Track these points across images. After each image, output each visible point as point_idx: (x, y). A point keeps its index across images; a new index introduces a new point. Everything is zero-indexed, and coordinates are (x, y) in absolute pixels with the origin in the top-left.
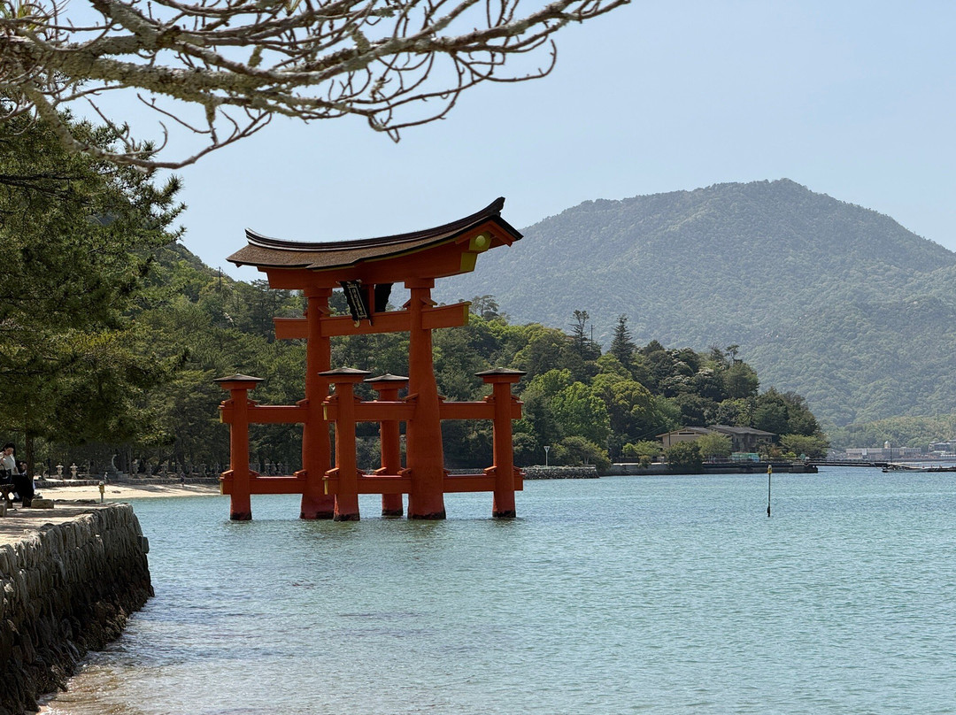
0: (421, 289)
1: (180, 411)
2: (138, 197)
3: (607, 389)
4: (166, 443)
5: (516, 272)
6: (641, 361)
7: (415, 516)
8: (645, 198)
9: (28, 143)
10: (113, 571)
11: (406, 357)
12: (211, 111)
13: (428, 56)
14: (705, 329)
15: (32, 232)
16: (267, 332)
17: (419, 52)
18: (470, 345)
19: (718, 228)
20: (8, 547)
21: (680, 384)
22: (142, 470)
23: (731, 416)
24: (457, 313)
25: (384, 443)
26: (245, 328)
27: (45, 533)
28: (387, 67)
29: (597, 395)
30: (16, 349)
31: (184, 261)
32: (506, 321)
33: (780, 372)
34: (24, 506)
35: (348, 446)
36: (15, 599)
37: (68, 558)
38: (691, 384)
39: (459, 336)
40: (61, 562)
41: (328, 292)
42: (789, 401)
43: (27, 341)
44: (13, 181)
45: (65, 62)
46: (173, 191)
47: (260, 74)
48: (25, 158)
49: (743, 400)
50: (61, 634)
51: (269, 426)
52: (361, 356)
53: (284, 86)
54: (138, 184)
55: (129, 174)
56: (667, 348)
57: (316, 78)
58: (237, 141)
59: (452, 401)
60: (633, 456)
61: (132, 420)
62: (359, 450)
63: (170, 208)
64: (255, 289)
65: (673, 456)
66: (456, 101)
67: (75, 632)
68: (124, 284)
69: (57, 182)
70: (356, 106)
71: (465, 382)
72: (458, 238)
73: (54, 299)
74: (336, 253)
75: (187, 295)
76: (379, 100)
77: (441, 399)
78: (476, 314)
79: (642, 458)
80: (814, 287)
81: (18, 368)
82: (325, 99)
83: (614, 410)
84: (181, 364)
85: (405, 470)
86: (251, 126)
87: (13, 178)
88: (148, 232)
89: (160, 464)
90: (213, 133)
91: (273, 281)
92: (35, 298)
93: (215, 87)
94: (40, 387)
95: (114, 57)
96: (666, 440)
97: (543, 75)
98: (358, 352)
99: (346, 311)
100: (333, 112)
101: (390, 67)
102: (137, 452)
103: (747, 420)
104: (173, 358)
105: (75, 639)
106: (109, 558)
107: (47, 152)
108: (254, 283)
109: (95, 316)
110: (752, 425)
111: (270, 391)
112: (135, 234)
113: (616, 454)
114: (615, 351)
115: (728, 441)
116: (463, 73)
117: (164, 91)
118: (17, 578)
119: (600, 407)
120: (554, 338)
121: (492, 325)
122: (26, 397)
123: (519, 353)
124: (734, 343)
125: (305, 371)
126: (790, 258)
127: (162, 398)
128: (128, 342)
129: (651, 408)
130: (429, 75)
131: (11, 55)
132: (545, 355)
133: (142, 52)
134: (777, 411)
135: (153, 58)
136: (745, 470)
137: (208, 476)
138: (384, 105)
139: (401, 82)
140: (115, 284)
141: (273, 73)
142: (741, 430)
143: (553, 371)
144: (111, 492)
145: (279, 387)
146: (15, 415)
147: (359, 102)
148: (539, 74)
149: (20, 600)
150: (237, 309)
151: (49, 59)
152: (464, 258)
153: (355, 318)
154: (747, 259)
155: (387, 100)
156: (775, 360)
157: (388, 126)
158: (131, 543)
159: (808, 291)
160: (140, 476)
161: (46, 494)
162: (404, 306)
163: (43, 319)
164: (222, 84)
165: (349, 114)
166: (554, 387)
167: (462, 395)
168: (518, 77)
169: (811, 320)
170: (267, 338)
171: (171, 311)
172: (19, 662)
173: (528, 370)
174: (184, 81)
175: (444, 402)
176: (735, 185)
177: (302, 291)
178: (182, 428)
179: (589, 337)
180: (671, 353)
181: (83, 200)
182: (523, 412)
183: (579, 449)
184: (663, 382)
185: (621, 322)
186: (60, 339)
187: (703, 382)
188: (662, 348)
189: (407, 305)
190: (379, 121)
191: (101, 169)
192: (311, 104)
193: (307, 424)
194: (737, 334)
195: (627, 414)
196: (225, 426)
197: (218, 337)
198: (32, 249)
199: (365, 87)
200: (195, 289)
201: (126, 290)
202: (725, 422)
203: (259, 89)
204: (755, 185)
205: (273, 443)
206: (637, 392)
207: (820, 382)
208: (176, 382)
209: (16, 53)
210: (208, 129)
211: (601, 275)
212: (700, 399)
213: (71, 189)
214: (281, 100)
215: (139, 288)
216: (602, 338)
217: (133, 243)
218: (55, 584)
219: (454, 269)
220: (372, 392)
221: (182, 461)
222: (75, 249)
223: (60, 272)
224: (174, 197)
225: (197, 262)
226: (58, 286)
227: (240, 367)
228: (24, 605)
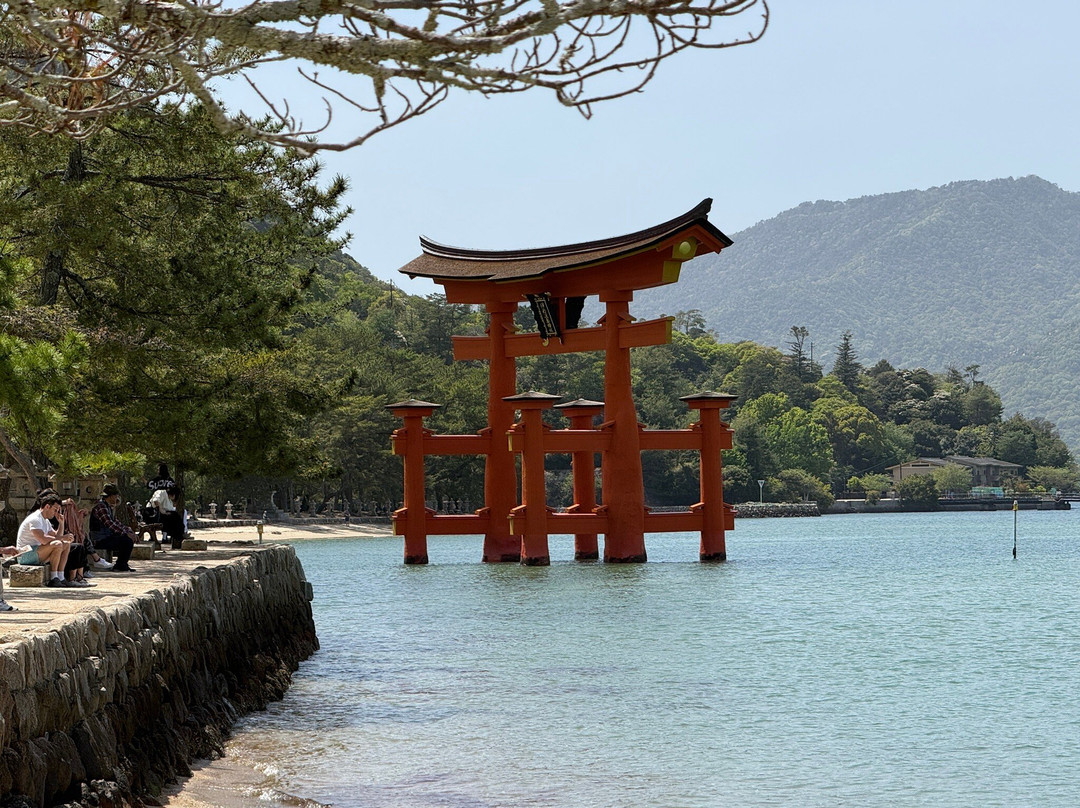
0: (618, 303)
1: (347, 442)
2: (300, 200)
3: (829, 415)
4: (332, 476)
5: (725, 283)
6: (867, 383)
7: (613, 559)
8: (871, 199)
9: (176, 140)
10: (274, 621)
11: (600, 380)
12: (380, 84)
13: (624, 19)
14: (941, 347)
15: (180, 239)
16: (444, 353)
17: (614, 14)
18: (673, 366)
19: (955, 232)
20: (156, 592)
21: (913, 410)
22: (305, 508)
23: (971, 445)
24: (659, 329)
25: (576, 476)
26: (419, 348)
27: (197, 578)
28: (577, 33)
29: (817, 422)
30: (164, 371)
31: (352, 272)
32: (715, 338)
33: (1027, 396)
34: (174, 548)
35: (536, 480)
36: (164, 651)
37: (223, 605)
38: (925, 409)
39: (660, 356)
40: (215, 610)
41: (513, 307)
42: (1037, 428)
43: (176, 361)
44: (160, 183)
45: (218, 31)
46: (339, 192)
47: (436, 40)
48: (173, 157)
49: (985, 427)
50: (216, 691)
51: (448, 459)
52: (550, 379)
53: (462, 55)
54: (299, 185)
55: (289, 174)
56: (897, 368)
57: (500, 43)
58: (409, 120)
59: (654, 429)
60: (859, 492)
61: (293, 450)
62: (549, 485)
63: (336, 211)
64: (431, 304)
65: (905, 492)
66: (655, 72)
67: (232, 688)
68: (284, 298)
69: (209, 183)
70: (543, 78)
71: (668, 408)
72: (660, 244)
73: (205, 315)
74: (522, 263)
75: (354, 310)
76: (568, 70)
77: (640, 427)
78: (680, 331)
79: (870, 493)
80: (1066, 299)
81: (166, 392)
82: (508, 70)
83: (838, 439)
84: (349, 387)
85: (600, 507)
86: (424, 104)
87: (159, 179)
88: (311, 239)
89: (325, 501)
90: (383, 111)
91: (451, 296)
92: (184, 314)
93: (385, 57)
94: (191, 413)
95: (270, 25)
96: (896, 473)
97: (754, 40)
98: (547, 374)
99: (533, 329)
100: (517, 85)
101: (581, 32)
102: (299, 488)
103: (989, 450)
104: (338, 382)
105: (232, 697)
106: (268, 606)
107: (198, 150)
108: (430, 298)
109: (251, 333)
110: (995, 455)
111: (448, 419)
112: (295, 242)
113: (840, 490)
114: (838, 373)
115: (967, 473)
116: (663, 40)
117: (329, 63)
118: (166, 627)
119: (821, 435)
120: (769, 358)
121: (698, 344)
122: (176, 425)
123: (730, 375)
124: (974, 363)
125: (487, 396)
126: (1038, 266)
127: (327, 428)
128: (289, 364)
129: (880, 436)
130: (625, 42)
131: (158, 23)
132: (758, 377)
133: (303, 18)
134: (1023, 439)
135: (315, 25)
136: (987, 507)
137: (379, 515)
138: (574, 76)
139: (594, 50)
140: (274, 297)
141: (450, 38)
142: (983, 461)
143: (767, 395)
144: (269, 532)
145: (458, 415)
146: (163, 445)
147: (546, 72)
148: (750, 39)
149: (170, 652)
150: (410, 327)
151: (201, 27)
152: (667, 267)
153: (543, 336)
154: (989, 267)
155: (577, 71)
156: (1021, 382)
157: (578, 100)
158: (294, 589)
159: (1058, 303)
160: (302, 515)
161: (197, 535)
162: (599, 322)
163: (193, 337)
164: (393, 53)
165: (536, 87)
166: (770, 413)
167: (665, 423)
168: (725, 43)
169: (1062, 336)
170: (445, 360)
171: (337, 330)
172: (169, 720)
173: (739, 394)
174: (350, 50)
175: (644, 430)
176: (975, 182)
177: (484, 305)
178: (349, 461)
179: (809, 357)
180: (901, 375)
181: (238, 204)
182: (734, 440)
183: (798, 484)
184: (894, 407)
185: (845, 339)
186: (213, 359)
187: (938, 407)
188: (891, 369)
189: (602, 321)
190: (568, 95)
191: (258, 168)
192: (492, 76)
193: (490, 455)
194: (977, 352)
195: (852, 443)
196: (398, 459)
197: (390, 358)
198: (182, 260)
199: (553, 56)
200: (363, 304)
201: (286, 304)
202: (964, 452)
203: (434, 59)
204: (998, 183)
205: (452, 477)
206: (862, 418)
207: (1073, 406)
208: (342, 409)
209: (164, 21)
210: (377, 106)
211: (823, 286)
212: (935, 426)
213: (224, 191)
214: (458, 71)
215: (300, 302)
216: (824, 358)
217: (294, 252)
218: (209, 634)
219: (656, 280)
220: (563, 419)
221: (349, 498)
222: (229, 259)
223: (213, 284)
224: (340, 199)
225: (366, 275)
226: (211, 299)
227: (415, 391)
228: (175, 658)
